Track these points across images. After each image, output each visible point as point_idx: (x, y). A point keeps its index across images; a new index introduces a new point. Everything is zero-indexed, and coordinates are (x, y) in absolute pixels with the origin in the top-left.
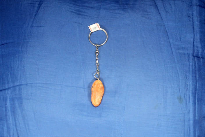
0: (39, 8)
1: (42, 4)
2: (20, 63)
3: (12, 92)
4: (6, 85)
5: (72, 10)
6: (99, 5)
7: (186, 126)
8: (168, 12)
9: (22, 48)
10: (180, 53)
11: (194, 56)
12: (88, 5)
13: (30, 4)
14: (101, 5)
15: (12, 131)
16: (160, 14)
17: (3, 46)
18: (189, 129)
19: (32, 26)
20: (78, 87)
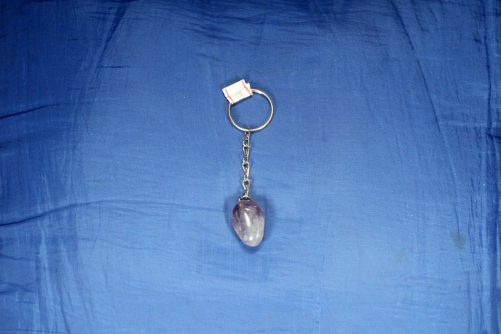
0: (117, 22)
1: (123, 14)
2: (71, 153)
3: (52, 223)
4: (39, 207)
5: (195, 27)
6: (260, 15)
7: (472, 303)
8: (427, 31)
9: (75, 117)
10: (456, 129)
11: (490, 136)
12: (235, 14)
13: (94, 15)
14: (265, 14)
15: (51, 316)
16: (407, 34)
17: (31, 113)
18: (482, 312)
19: (100, 66)
20: (212, 210)
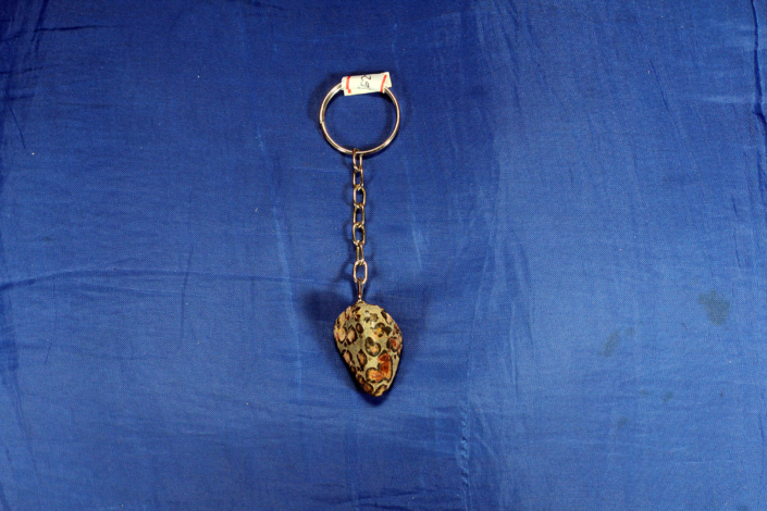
20: (259, 278)
